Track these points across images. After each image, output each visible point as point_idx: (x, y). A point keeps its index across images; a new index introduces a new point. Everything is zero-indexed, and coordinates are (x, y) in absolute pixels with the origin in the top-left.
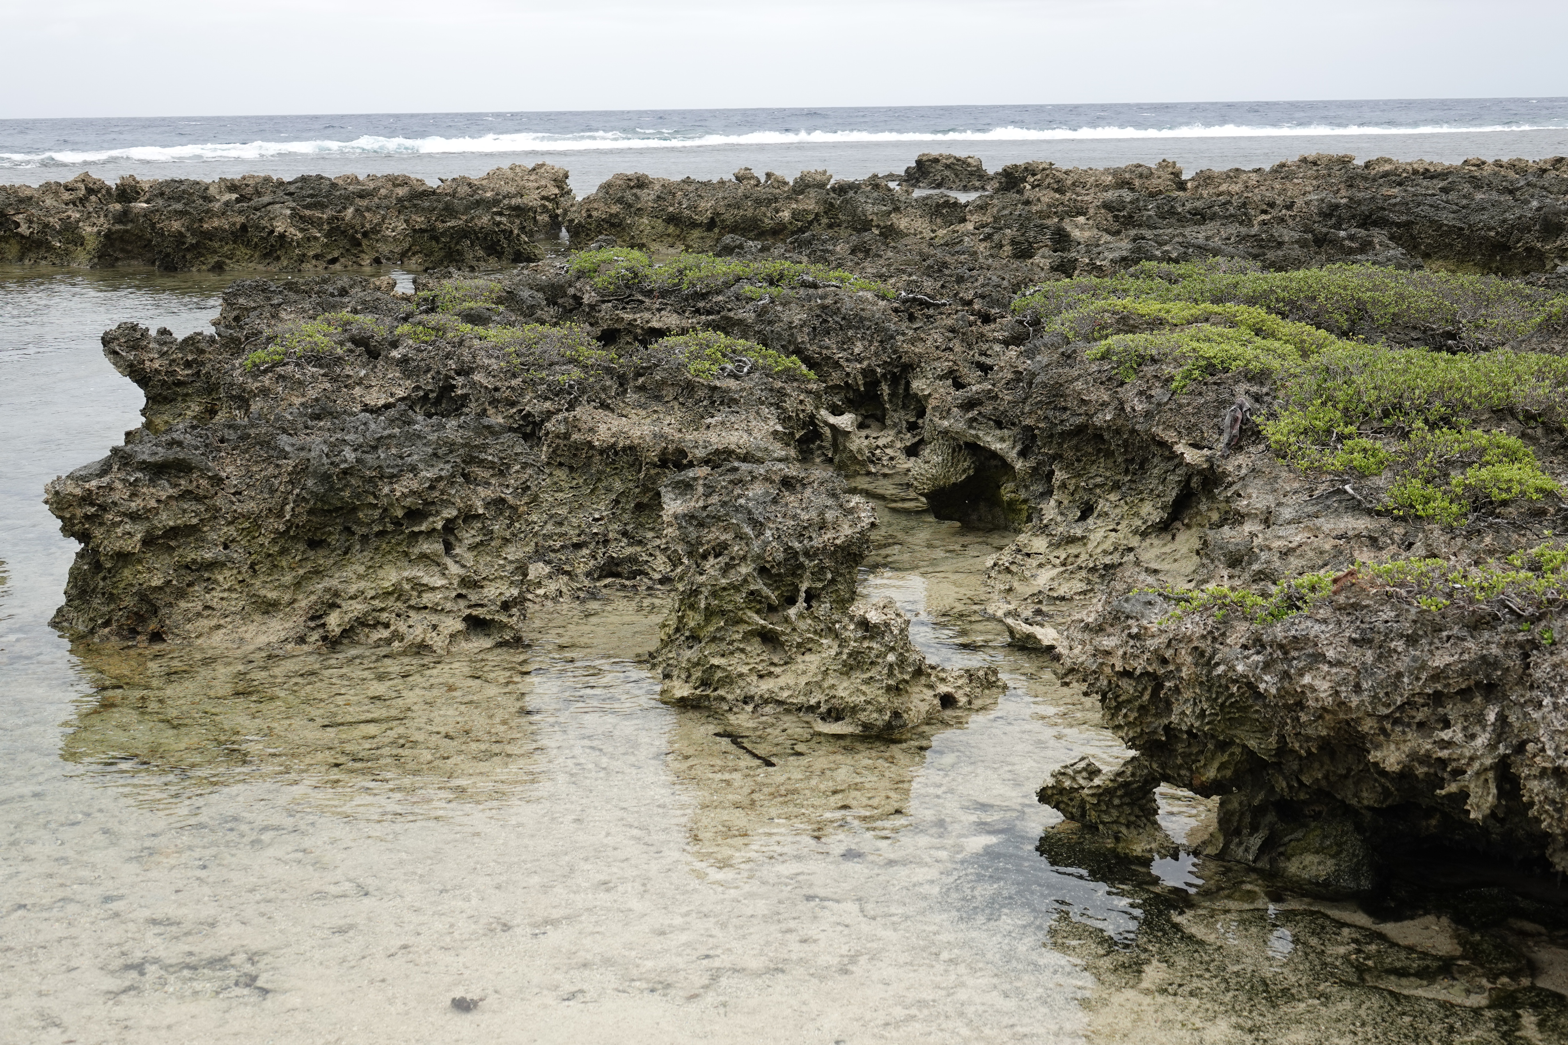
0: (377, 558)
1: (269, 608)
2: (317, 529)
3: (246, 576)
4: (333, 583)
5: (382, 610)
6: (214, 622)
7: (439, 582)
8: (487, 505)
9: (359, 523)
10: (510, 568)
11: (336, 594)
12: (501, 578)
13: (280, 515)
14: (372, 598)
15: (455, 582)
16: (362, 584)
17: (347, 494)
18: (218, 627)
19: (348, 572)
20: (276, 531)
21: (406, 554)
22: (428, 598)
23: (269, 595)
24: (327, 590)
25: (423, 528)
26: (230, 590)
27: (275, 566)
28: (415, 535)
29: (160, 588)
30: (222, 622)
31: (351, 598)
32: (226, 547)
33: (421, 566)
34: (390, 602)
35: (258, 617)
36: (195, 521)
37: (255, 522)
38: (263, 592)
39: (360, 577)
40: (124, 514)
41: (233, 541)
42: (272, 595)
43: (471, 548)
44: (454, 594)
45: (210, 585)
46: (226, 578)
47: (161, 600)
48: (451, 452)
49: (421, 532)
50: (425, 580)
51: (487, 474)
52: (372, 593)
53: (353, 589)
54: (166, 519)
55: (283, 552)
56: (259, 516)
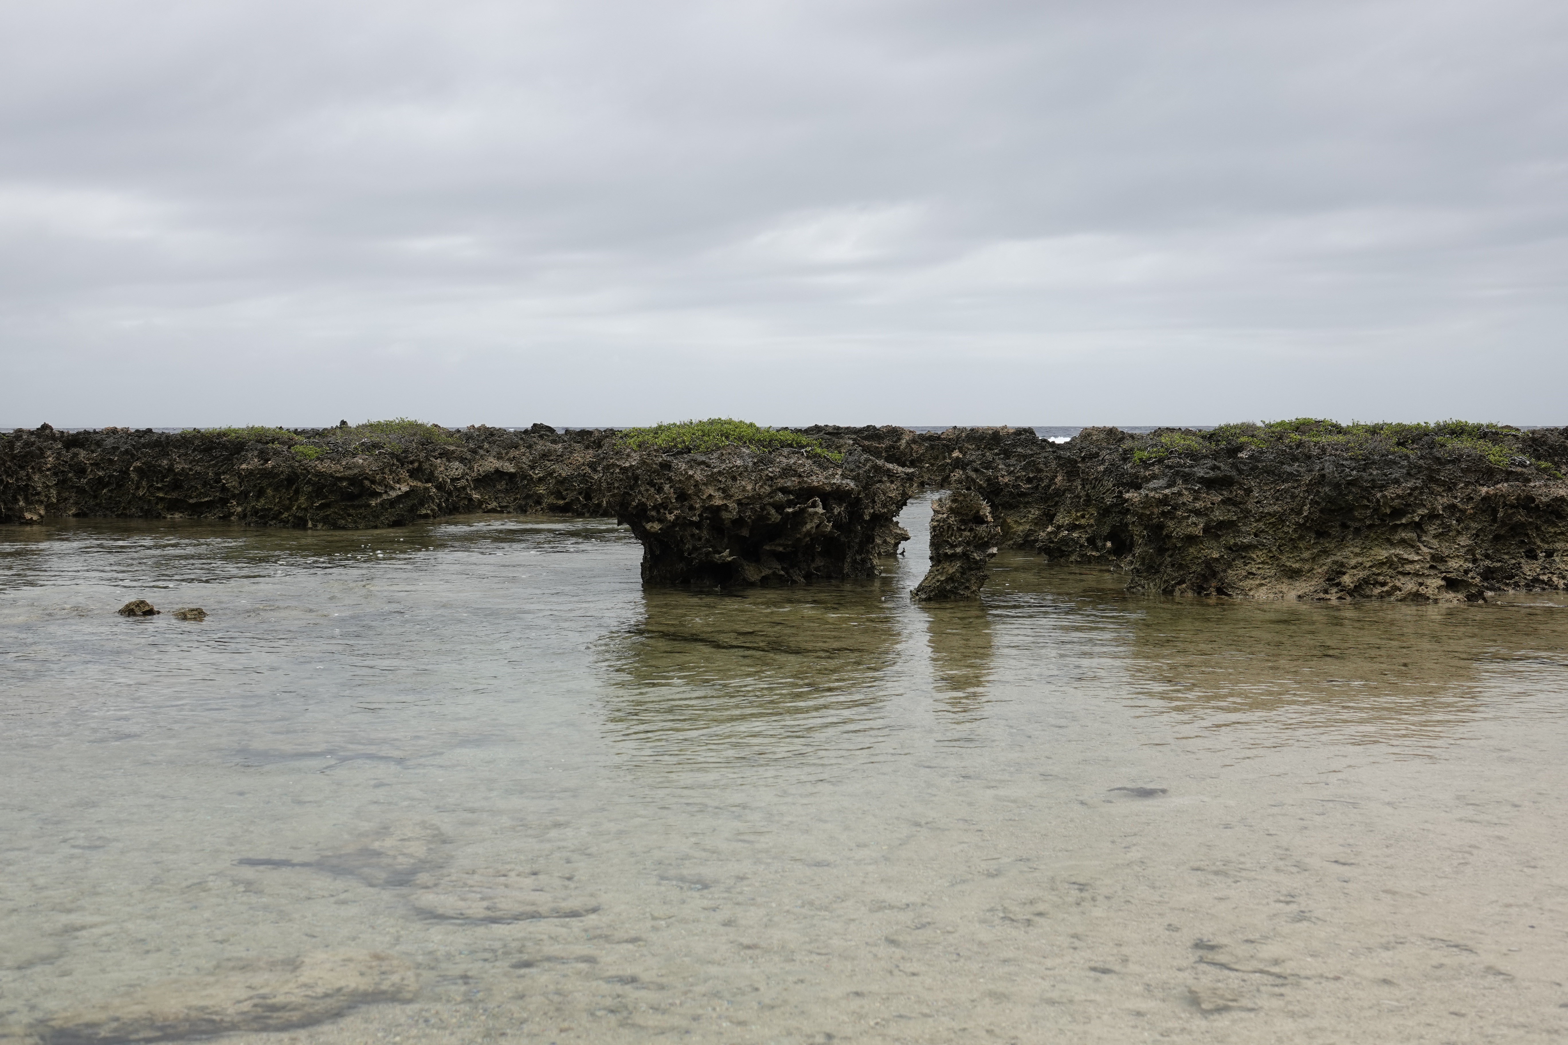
0: (1367, 543)
1: (1293, 574)
2: (1324, 523)
3: (1276, 553)
4: (1338, 557)
5: (1379, 574)
6: (1258, 582)
7: (1416, 558)
8: (1444, 510)
9: (1355, 519)
10: (1463, 551)
11: (1342, 565)
12: (1458, 556)
13: (1299, 513)
14: (1370, 567)
15: (1428, 558)
16: (1360, 559)
17: (1350, 497)
18: (1262, 585)
19: (1347, 552)
20: (1297, 523)
21: (1388, 540)
22: (1408, 568)
23: (1294, 566)
24: (1335, 562)
25: (1404, 521)
26: (1262, 563)
27: (1295, 547)
28: (1396, 527)
29: (1217, 560)
30: (1263, 582)
31: (1352, 568)
32: (1256, 535)
33: (1401, 548)
34: (1385, 569)
35: (1285, 580)
36: (1235, 518)
37: (1281, 518)
38: (1288, 564)
39: (1357, 555)
40: (1191, 511)
41: (1261, 532)
42: (1296, 566)
43: (1435, 537)
44: (1428, 565)
45: (1247, 561)
46: (1258, 555)
47: (1219, 567)
48: (1419, 472)
49: (1402, 524)
50: (1406, 556)
51: (1440, 489)
52: (1370, 564)
53: (1353, 562)
54: (1218, 515)
55: (1301, 538)
56: (1283, 514)
